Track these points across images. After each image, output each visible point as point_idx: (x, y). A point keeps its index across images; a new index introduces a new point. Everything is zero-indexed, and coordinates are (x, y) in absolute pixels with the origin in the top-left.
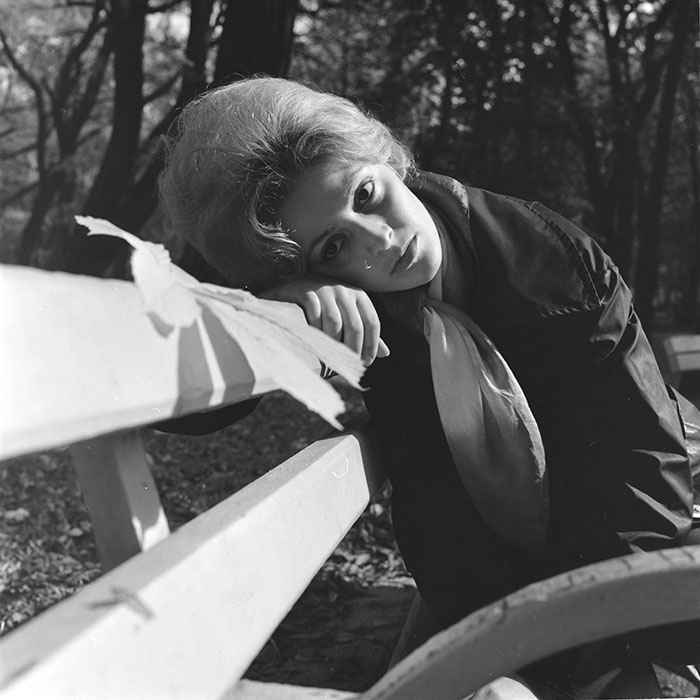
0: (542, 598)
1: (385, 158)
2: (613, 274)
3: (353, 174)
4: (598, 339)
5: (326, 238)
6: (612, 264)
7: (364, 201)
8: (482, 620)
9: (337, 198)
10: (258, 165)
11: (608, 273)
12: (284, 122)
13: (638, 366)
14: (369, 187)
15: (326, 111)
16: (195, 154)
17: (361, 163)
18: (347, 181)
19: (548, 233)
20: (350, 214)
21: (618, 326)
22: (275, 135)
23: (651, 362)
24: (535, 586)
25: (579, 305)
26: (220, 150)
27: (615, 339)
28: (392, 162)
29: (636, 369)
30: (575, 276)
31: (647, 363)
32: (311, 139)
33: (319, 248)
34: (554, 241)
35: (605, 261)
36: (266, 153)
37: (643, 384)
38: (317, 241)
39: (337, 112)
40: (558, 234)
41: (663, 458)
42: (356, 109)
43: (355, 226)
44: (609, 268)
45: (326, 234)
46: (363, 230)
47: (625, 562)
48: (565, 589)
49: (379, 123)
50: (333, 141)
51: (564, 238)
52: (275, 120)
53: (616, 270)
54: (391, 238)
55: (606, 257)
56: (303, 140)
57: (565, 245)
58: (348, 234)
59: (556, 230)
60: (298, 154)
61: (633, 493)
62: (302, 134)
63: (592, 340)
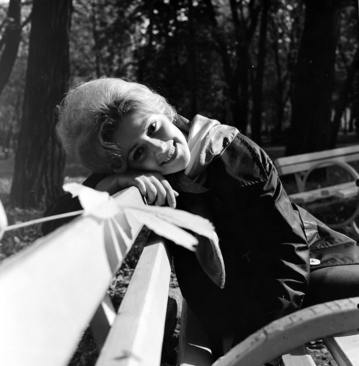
0: (281, 329)
1: (162, 111)
2: (270, 164)
3: (147, 119)
4: (264, 195)
5: (135, 149)
6: (269, 159)
7: (152, 131)
8: (257, 340)
9: (139, 130)
10: (102, 115)
11: (268, 164)
13: (281, 205)
14: (154, 125)
15: (134, 90)
16: (73, 113)
17: (150, 114)
18: (144, 122)
19: (242, 146)
20: (145, 137)
21: (273, 189)
22: (110, 101)
23: (288, 202)
24: (276, 323)
25: (258, 179)
27: (271, 194)
28: (166, 114)
29: (281, 207)
30: (256, 166)
31: (286, 203)
32: (126, 103)
33: (132, 153)
34: (245, 150)
35: (266, 159)
36: (106, 110)
37: (284, 214)
38: (131, 150)
39: (140, 91)
40: (246, 146)
41: (296, 246)
42: (148, 89)
43: (148, 142)
44: (268, 162)
45: (135, 146)
46: (151, 144)
47: (312, 309)
48: (291, 325)
49: (160, 96)
50: (136, 104)
52: (109, 95)
53: (271, 162)
54: (165, 147)
55: (266, 156)
56: (123, 104)
57: (250, 151)
58: (145, 147)
59: (246, 144)
60: (120, 110)
61: (284, 263)
62: (122, 101)
63: (261, 196)
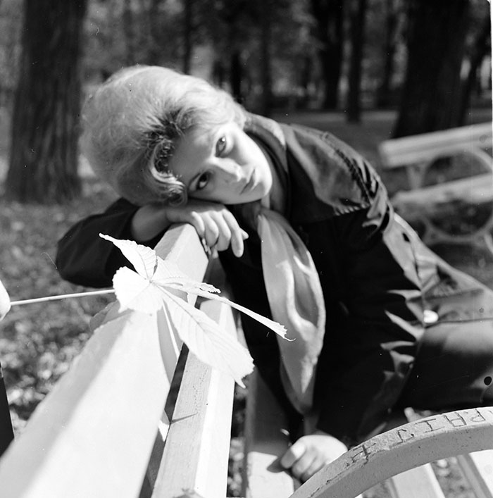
1: (232, 118)
4: (367, 224)
10: (153, 135)
11: (374, 183)
12: (166, 103)
14: (223, 140)
15: (191, 92)
16: (109, 129)
17: (218, 127)
18: (210, 140)
19: (336, 158)
20: (213, 159)
21: (380, 215)
22: (162, 113)
25: (358, 205)
26: (126, 126)
27: (378, 223)
30: (355, 186)
32: (185, 115)
34: (341, 163)
35: (372, 174)
36: (158, 127)
38: (194, 179)
40: (343, 158)
43: (217, 168)
44: (374, 178)
45: (199, 174)
46: (222, 170)
51: (347, 161)
52: (160, 102)
54: (240, 173)
56: (180, 116)
58: (212, 172)
59: (342, 155)
60: (178, 125)
62: (179, 111)
63: (364, 225)
